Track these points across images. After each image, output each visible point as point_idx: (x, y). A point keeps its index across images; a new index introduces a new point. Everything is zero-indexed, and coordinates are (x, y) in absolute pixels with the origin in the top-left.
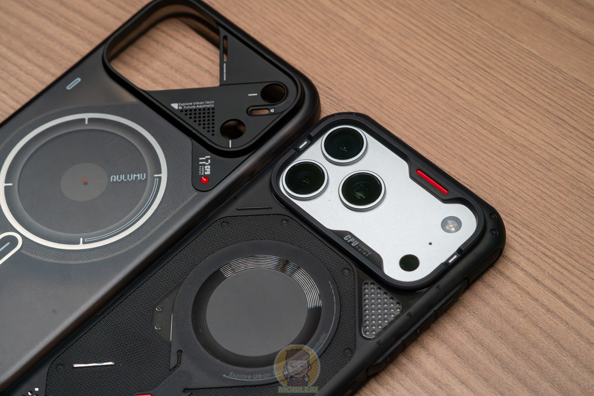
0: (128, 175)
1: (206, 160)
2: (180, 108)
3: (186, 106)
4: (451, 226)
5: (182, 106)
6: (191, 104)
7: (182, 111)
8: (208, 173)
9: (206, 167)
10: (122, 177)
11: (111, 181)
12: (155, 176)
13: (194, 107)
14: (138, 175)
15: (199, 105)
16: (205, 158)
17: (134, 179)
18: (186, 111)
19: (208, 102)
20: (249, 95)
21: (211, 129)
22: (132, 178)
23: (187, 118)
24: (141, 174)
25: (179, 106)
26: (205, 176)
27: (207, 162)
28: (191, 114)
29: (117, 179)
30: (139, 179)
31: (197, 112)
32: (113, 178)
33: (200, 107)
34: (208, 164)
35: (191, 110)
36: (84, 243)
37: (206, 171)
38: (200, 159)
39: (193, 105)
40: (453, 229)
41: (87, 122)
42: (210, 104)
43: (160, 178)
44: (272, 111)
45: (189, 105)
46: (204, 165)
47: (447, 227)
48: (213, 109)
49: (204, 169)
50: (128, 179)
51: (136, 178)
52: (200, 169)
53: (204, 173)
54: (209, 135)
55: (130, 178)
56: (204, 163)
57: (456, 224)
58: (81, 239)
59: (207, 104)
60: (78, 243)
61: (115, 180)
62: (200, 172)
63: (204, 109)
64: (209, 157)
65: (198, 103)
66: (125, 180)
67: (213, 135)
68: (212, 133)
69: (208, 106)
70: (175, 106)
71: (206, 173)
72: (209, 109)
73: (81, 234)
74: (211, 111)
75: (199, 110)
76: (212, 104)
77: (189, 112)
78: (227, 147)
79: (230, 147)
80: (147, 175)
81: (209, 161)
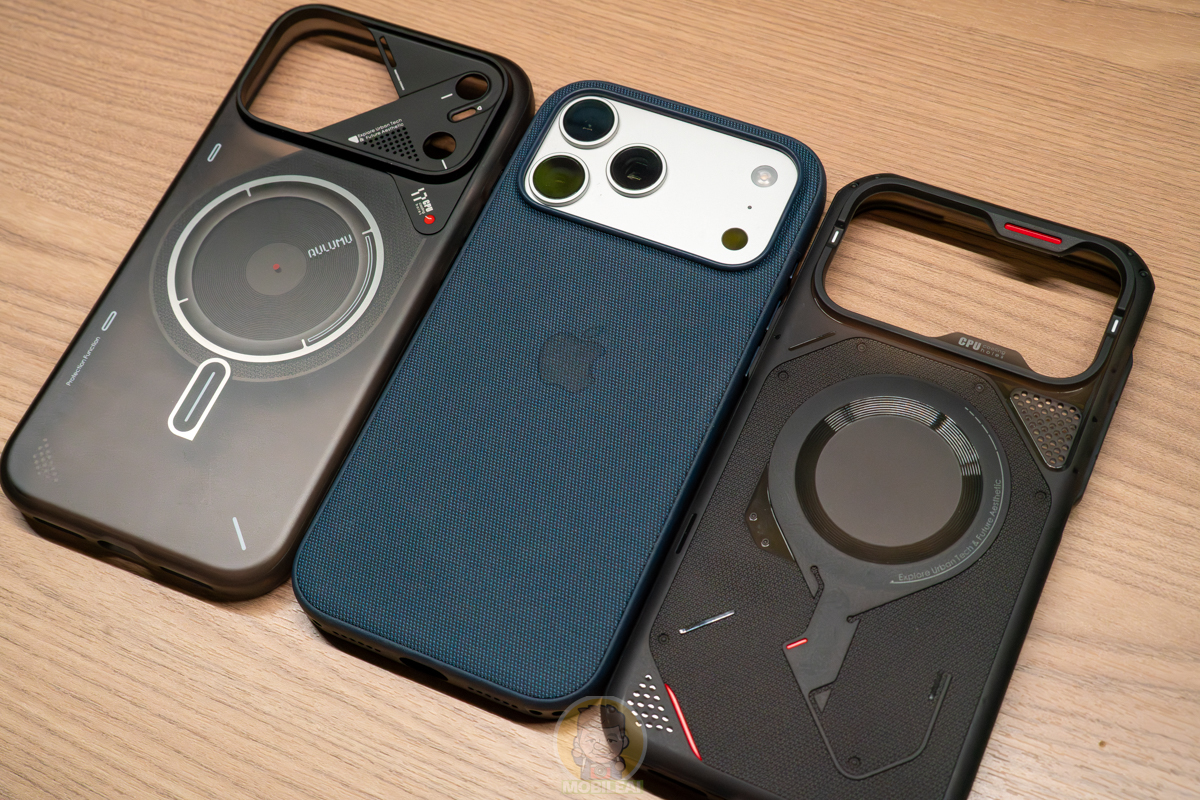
0: (329, 243)
1: (421, 194)
2: (362, 140)
3: (369, 135)
4: (764, 178)
5: (362, 137)
6: (373, 131)
7: (365, 143)
8: (430, 209)
9: (424, 203)
10: (323, 248)
12: (364, 233)
13: (379, 133)
14: (342, 239)
15: (384, 129)
16: (418, 192)
17: (338, 246)
18: (371, 141)
19: (394, 123)
20: (443, 98)
21: (412, 154)
23: (375, 150)
24: (345, 237)
25: (359, 139)
26: (429, 214)
27: (423, 196)
28: (378, 144)
29: (317, 252)
30: (344, 244)
31: (386, 138)
32: (312, 253)
33: (386, 131)
34: (425, 198)
35: (376, 139)
36: (308, 344)
37: (427, 208)
38: (413, 194)
39: (376, 132)
40: (767, 182)
41: (249, 195)
42: (397, 124)
43: (371, 234)
44: (480, 108)
46: (421, 201)
47: (760, 181)
48: (404, 128)
49: (423, 205)
51: (341, 243)
52: (418, 207)
53: (425, 211)
54: (412, 162)
55: (333, 246)
56: (420, 198)
57: (770, 176)
58: (303, 341)
59: (394, 125)
60: (301, 347)
61: (314, 254)
62: (419, 212)
63: (393, 133)
64: (423, 189)
65: (381, 127)
66: (328, 251)
68: (414, 158)
69: (396, 127)
70: (354, 139)
71: (427, 210)
72: (398, 131)
73: (300, 335)
74: (402, 132)
75: (387, 135)
76: (400, 123)
77: (375, 142)
78: (442, 169)
79: (446, 168)
80: (353, 237)
81: (425, 194)
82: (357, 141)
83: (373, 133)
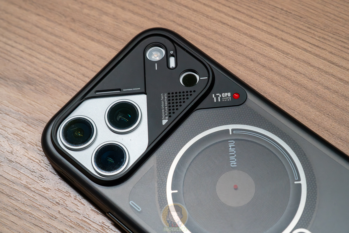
1: (217, 97)
2: (167, 118)
3: (165, 113)
5: (165, 117)
6: (163, 110)
7: (170, 116)
8: (229, 94)
9: (223, 96)
10: (232, 158)
11: (236, 166)
12: (231, 133)
13: (166, 108)
14: (230, 146)
15: (165, 104)
16: (215, 98)
17: (234, 149)
18: (170, 113)
19: (162, 98)
20: (156, 69)
21: (189, 94)
22: (234, 151)
23: (177, 113)
24: (229, 144)
25: (165, 119)
26: (233, 96)
27: (219, 96)
28: (174, 109)
29: (234, 161)
30: (234, 145)
31: (171, 105)
32: (233, 165)
34: (220, 96)
35: (170, 110)
36: (299, 180)
37: (227, 96)
38: (215, 101)
39: (165, 109)
41: (176, 192)
42: (164, 97)
43: (233, 130)
46: (221, 98)
48: (169, 94)
49: (225, 97)
50: (234, 153)
51: (232, 147)
52: (225, 100)
53: (229, 97)
54: (194, 95)
55: (233, 152)
56: (219, 98)
58: (296, 182)
59: (164, 98)
60: (300, 185)
61: (235, 163)
62: (229, 100)
63: (169, 100)
64: (213, 95)
65: (163, 105)
66: (235, 156)
69: (166, 98)
70: (164, 122)
72: (169, 97)
73: (291, 182)
74: (171, 95)
75: (169, 103)
76: (164, 95)
77: (172, 111)
78: (207, 80)
79: (207, 78)
80: (230, 140)
81: (217, 94)
82: (167, 120)
83: (165, 110)
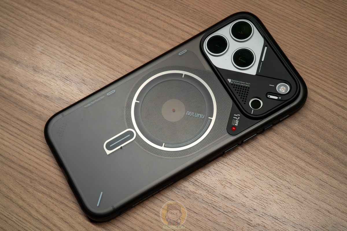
0: (196, 113)
1: (237, 117)
2: (232, 82)
3: (235, 82)
5: (233, 81)
6: (238, 82)
7: (232, 84)
8: (236, 125)
10: (193, 113)
12: (209, 118)
13: (239, 84)
14: (201, 115)
15: (242, 83)
16: (237, 115)
17: (198, 117)
18: (234, 85)
19: (247, 83)
20: (270, 85)
21: (244, 100)
23: (233, 90)
24: (202, 115)
25: (231, 81)
26: (235, 126)
28: (236, 88)
29: (190, 114)
30: (200, 117)
31: (240, 87)
32: (188, 113)
33: (242, 85)
34: (238, 119)
35: (237, 85)
36: (165, 146)
37: (236, 123)
38: (235, 115)
39: (239, 83)
41: (183, 76)
42: (247, 85)
43: (211, 120)
44: (280, 98)
45: (237, 82)
46: (236, 119)
48: (249, 88)
49: (235, 122)
51: (199, 116)
53: (234, 124)
54: (242, 103)
55: (196, 115)
56: (236, 118)
58: (164, 144)
59: (246, 84)
60: (162, 146)
61: (188, 114)
62: (232, 123)
63: (244, 87)
64: (239, 115)
65: (242, 82)
66: (194, 116)
67: (245, 103)
69: (246, 85)
70: (229, 80)
71: (236, 124)
72: (246, 87)
73: (165, 141)
74: (247, 89)
75: (242, 86)
76: (249, 85)
77: (235, 86)
78: (250, 113)
79: (252, 114)
80: (205, 116)
81: (239, 117)
82: (230, 82)
83: (237, 83)
